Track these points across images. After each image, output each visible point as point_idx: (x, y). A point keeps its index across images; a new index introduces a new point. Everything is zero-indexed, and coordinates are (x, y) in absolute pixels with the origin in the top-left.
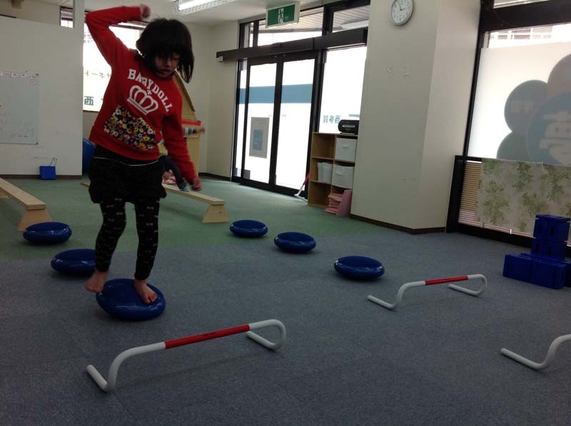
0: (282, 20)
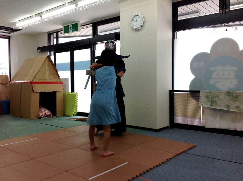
0: (71, 31)
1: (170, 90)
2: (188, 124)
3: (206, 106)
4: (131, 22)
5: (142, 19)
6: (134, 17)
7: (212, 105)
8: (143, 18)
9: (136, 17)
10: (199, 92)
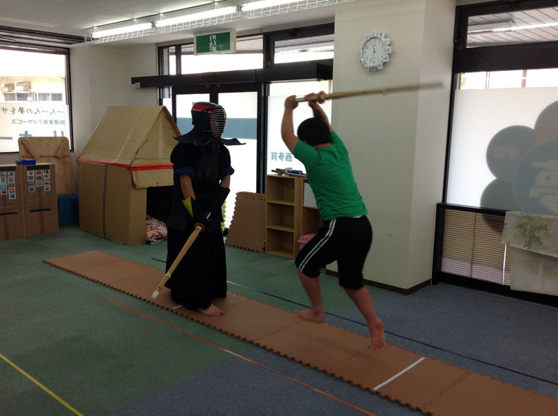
0: (214, 48)
1: (437, 204)
2: (474, 277)
3: (516, 246)
4: (361, 51)
5: (387, 47)
6: (368, 41)
7: (529, 244)
8: (389, 45)
9: (372, 41)
10: (502, 213)
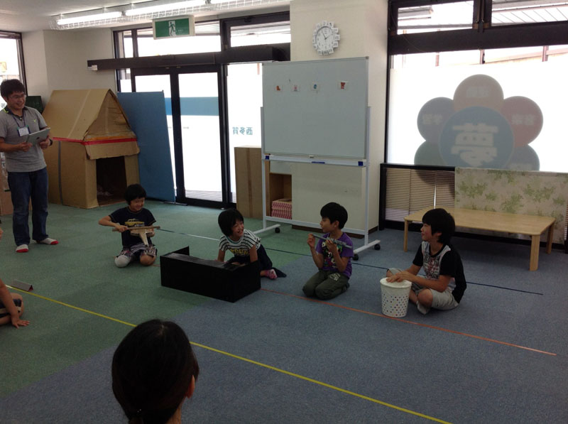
0: (174, 33)
1: (381, 164)
4: (314, 38)
5: (336, 35)
6: (319, 30)
9: (324, 29)
